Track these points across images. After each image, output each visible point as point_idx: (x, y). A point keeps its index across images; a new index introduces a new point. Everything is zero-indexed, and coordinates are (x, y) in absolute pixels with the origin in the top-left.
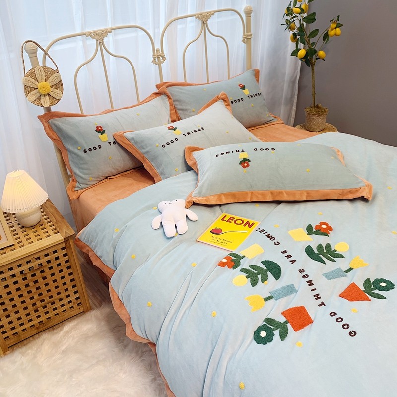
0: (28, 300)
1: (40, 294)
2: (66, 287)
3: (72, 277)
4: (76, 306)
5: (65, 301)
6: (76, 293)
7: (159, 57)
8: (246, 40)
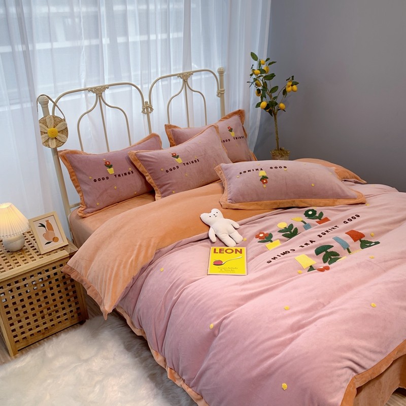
1: (47, 303)
2: (68, 297)
3: (74, 289)
4: (76, 315)
5: (68, 310)
6: (77, 303)
7: (147, 108)
8: (220, 94)
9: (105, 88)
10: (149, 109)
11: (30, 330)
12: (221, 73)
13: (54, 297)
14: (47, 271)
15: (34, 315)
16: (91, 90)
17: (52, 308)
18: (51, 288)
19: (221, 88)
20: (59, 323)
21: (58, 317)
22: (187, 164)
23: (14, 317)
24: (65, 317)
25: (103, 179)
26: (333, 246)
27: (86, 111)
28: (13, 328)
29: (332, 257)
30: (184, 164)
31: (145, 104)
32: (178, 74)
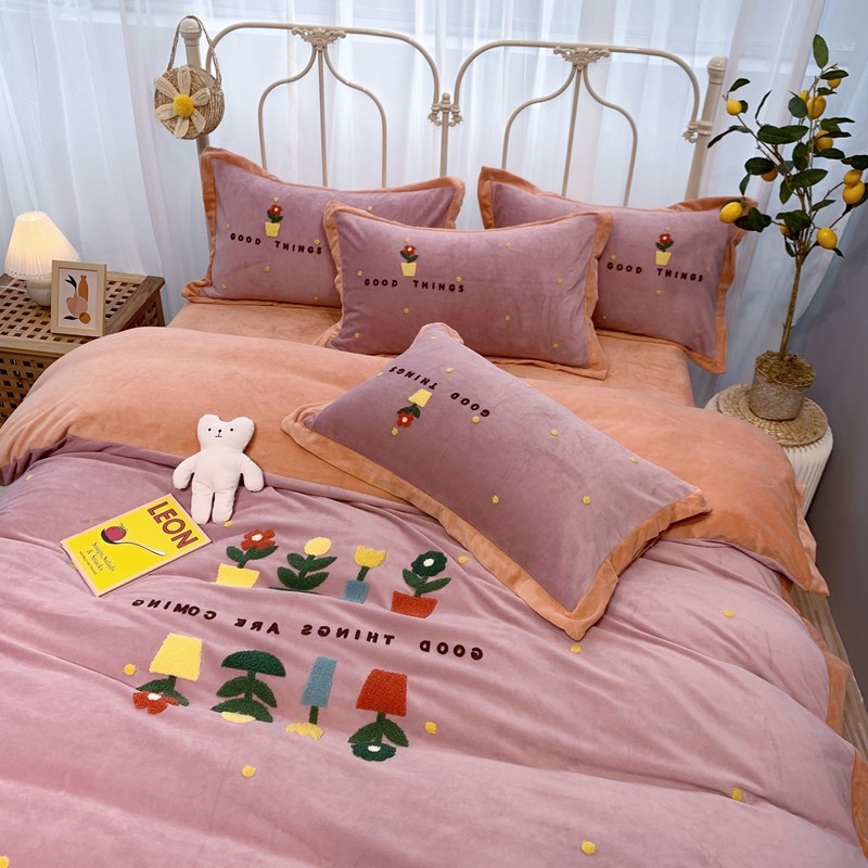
7: (445, 113)
8: (696, 134)
9: (334, 35)
10: (451, 116)
12: (715, 74)
16: (298, 32)
22: (425, 285)
25: (249, 240)
26: (282, 674)
27: (285, 77)
29: (255, 697)
30: (416, 282)
31: (440, 99)
32: (558, 45)
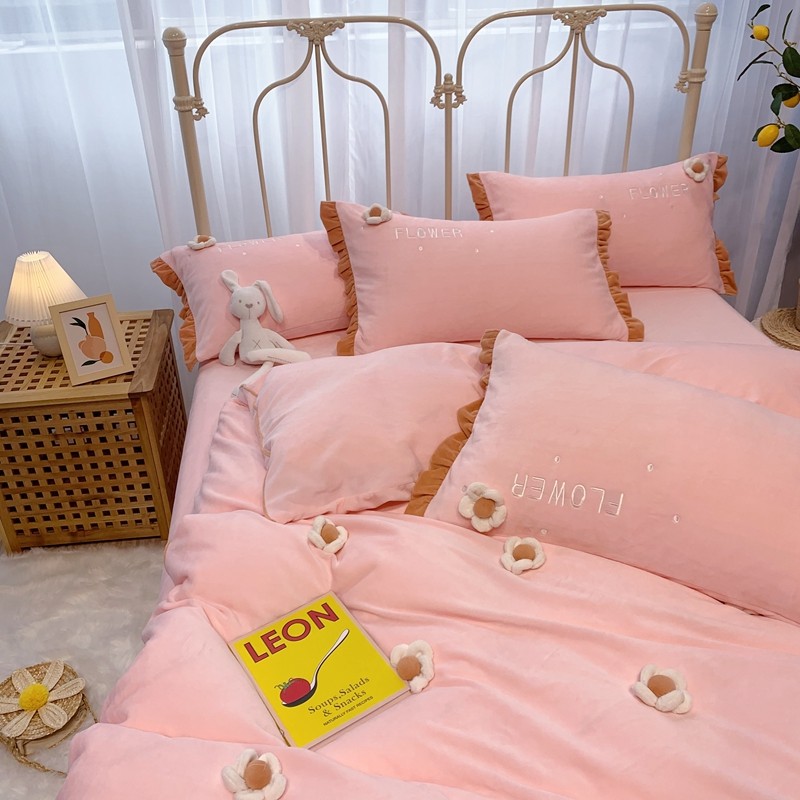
0: (59, 482)
1: (82, 479)
2: (129, 481)
3: (142, 468)
4: (146, 521)
5: (128, 506)
6: (148, 498)
7: (449, 93)
8: (687, 83)
9: (332, 25)
10: (454, 97)
11: (47, 519)
12: (706, 21)
13: (96, 472)
14: (82, 415)
15: (55, 494)
16: (294, 28)
17: (93, 492)
18: (91, 453)
19: (692, 67)
20: (107, 524)
21: (107, 513)
23: (12, 485)
24: (122, 518)
28: (10, 503)
31: (443, 80)
32: (557, 10)
